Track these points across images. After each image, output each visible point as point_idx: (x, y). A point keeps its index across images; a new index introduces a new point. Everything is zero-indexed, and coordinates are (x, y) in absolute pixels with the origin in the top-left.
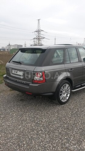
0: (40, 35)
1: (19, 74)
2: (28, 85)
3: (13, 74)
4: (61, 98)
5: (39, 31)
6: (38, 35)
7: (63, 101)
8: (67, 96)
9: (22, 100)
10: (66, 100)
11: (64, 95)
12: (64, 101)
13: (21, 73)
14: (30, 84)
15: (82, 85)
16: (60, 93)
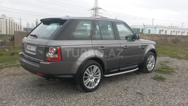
0: (97, 13)
1: (33, 50)
2: (38, 63)
3: (27, 50)
4: (86, 83)
5: (96, 9)
6: (94, 13)
7: (88, 87)
8: (95, 82)
9: (41, 85)
10: (94, 87)
11: (91, 80)
12: (91, 88)
13: (34, 49)
14: (41, 62)
15: (121, 69)
16: (84, 77)
